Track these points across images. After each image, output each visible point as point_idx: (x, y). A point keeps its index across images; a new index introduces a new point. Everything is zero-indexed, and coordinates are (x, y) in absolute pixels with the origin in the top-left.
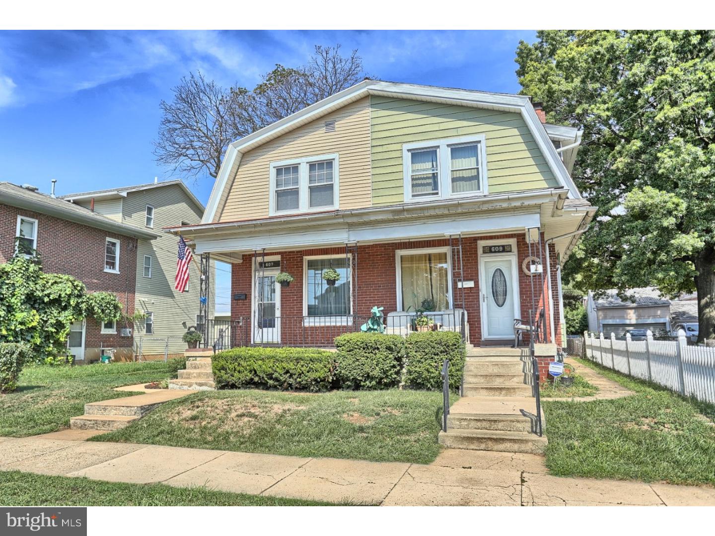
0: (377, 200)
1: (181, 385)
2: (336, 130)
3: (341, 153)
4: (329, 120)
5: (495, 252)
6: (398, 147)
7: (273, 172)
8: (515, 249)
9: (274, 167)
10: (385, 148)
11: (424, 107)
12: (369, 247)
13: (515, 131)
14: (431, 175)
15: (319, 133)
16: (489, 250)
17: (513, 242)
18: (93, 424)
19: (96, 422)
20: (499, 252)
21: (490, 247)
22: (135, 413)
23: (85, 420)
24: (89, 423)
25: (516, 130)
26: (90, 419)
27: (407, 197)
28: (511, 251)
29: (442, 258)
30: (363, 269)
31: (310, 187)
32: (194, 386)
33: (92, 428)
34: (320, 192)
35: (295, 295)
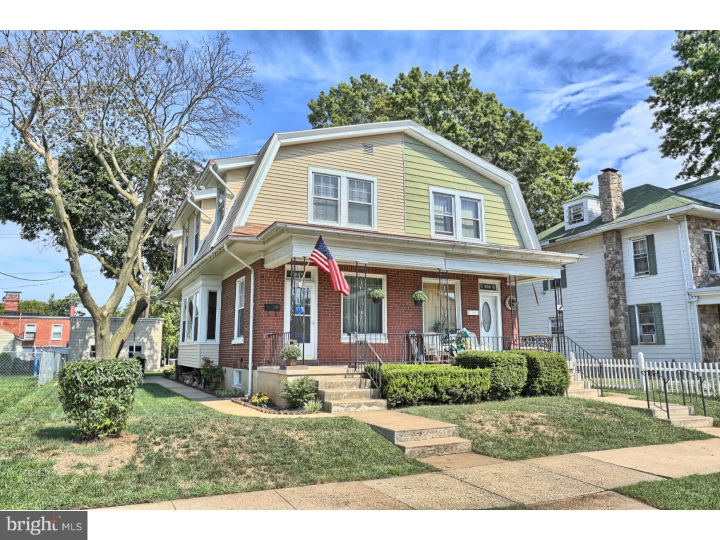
0: (408, 230)
1: (348, 407)
2: (374, 154)
3: (379, 178)
4: (368, 142)
5: (486, 289)
6: (425, 187)
7: (311, 177)
8: (499, 288)
9: (313, 172)
10: (416, 185)
11: (444, 159)
12: (402, 271)
13: (501, 200)
14: (443, 218)
15: (358, 153)
16: (484, 287)
17: (497, 283)
18: (434, 450)
19: (437, 447)
20: (489, 289)
21: (484, 285)
22: (454, 433)
23: (424, 447)
24: (429, 449)
25: (501, 198)
26: (430, 444)
27: (432, 232)
28: (495, 290)
29: (452, 288)
30: (397, 291)
31: (349, 203)
32: (363, 406)
33: (432, 454)
34: (361, 210)
35: (334, 310)
